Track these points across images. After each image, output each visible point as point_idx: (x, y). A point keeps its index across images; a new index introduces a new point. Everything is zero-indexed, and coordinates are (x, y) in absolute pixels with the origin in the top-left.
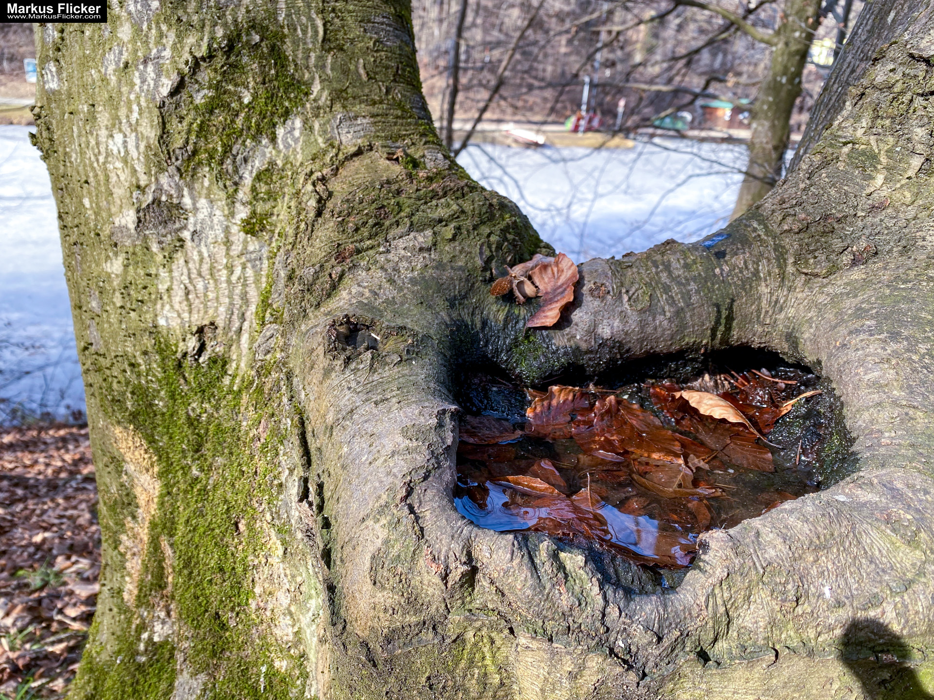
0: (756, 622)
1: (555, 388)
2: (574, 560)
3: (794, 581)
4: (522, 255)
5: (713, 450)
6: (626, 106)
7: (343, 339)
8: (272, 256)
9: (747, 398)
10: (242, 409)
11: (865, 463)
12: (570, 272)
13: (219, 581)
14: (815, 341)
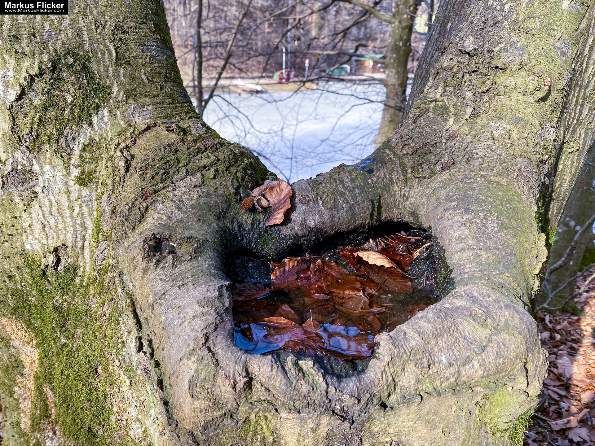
0: (409, 382)
1: (286, 260)
2: (307, 364)
3: (426, 357)
4: (257, 181)
5: (378, 284)
6: (309, 64)
7: (153, 249)
8: (99, 198)
9: (394, 250)
10: (91, 297)
11: (458, 284)
12: (287, 190)
13: (88, 407)
14: (427, 215)
